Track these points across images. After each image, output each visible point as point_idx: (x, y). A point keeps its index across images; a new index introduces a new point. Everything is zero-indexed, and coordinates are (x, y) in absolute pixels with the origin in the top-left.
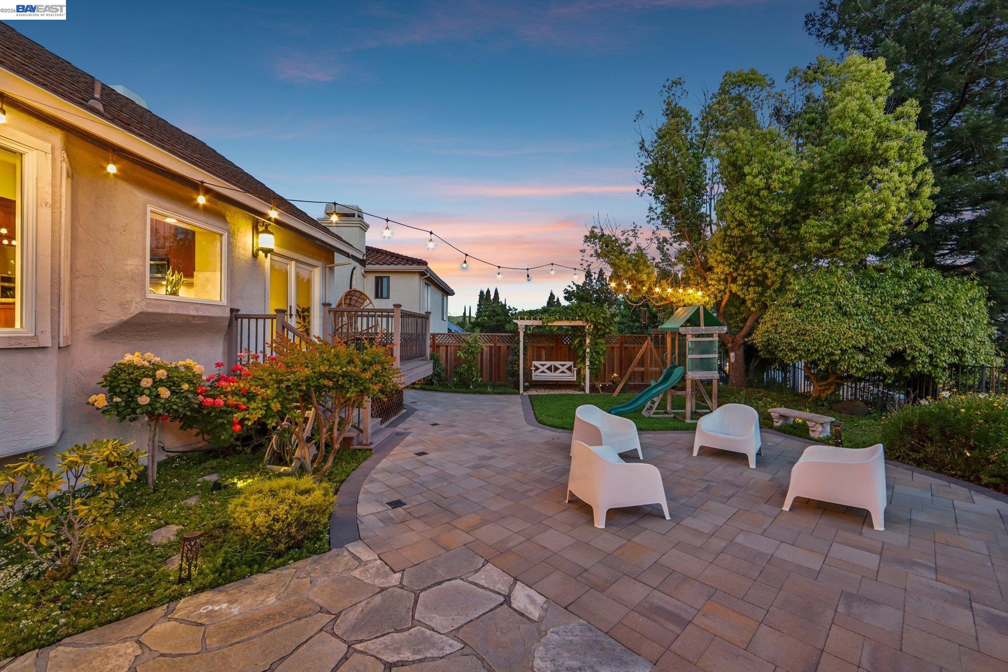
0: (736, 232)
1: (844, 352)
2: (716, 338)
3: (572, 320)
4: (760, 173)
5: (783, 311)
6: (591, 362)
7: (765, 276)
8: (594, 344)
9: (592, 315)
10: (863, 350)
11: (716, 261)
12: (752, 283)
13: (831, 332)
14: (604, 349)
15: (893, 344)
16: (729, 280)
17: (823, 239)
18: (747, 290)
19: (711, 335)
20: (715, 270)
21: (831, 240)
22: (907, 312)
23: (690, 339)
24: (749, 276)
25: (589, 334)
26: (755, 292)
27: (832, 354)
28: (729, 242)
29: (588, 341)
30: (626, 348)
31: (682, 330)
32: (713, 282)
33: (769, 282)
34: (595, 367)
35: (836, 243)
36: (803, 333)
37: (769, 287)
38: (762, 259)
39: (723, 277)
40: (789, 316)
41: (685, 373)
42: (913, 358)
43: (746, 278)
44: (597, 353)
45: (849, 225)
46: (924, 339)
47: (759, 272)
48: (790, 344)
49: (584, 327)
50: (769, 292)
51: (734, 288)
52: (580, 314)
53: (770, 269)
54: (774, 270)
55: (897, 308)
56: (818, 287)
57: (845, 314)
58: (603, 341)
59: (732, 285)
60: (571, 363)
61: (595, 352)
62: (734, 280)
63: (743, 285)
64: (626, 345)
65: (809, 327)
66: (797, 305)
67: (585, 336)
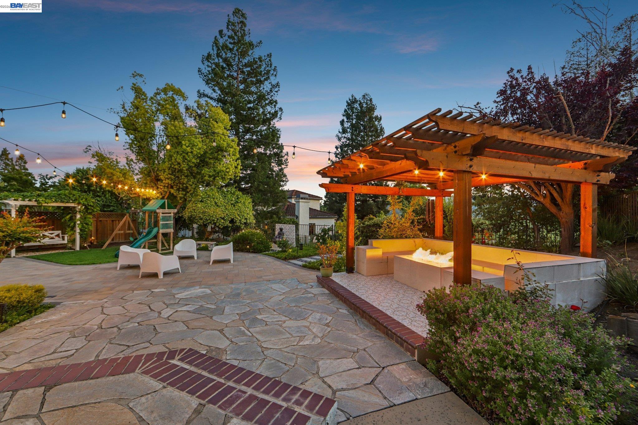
0: (176, 167)
1: (218, 219)
2: (172, 215)
3: (67, 202)
4: (189, 146)
5: (196, 203)
6: (81, 230)
7: (187, 187)
8: (83, 218)
9: (84, 200)
10: (223, 219)
11: (165, 177)
12: (181, 190)
13: (214, 212)
14: (92, 221)
15: (231, 216)
16: (169, 187)
17: (210, 176)
18: (178, 192)
19: (170, 213)
20: (164, 181)
21: (212, 177)
22: (234, 206)
23: (161, 215)
24: (179, 186)
25: (80, 212)
26: (182, 194)
27: (214, 220)
28: (172, 170)
29: (78, 216)
30: (101, 221)
31: (158, 211)
32: (162, 187)
33: (188, 190)
34: (85, 233)
35: (214, 179)
36: (204, 212)
37: (188, 192)
38: (186, 180)
39: (167, 185)
40: (199, 206)
41: (159, 230)
42: (236, 221)
43: (178, 187)
44: (87, 224)
45: (218, 173)
46: (238, 215)
47: (185, 185)
48: (200, 217)
49: (74, 207)
50: (188, 195)
51: (172, 191)
52: (73, 199)
53: (190, 185)
54: (191, 185)
55: (232, 204)
56: (209, 195)
57: (217, 206)
58: (91, 216)
59: (171, 189)
60: (60, 232)
61: (85, 223)
62: (172, 187)
63: (177, 190)
64: (101, 219)
65: (207, 210)
66: (201, 201)
67: (76, 213)
